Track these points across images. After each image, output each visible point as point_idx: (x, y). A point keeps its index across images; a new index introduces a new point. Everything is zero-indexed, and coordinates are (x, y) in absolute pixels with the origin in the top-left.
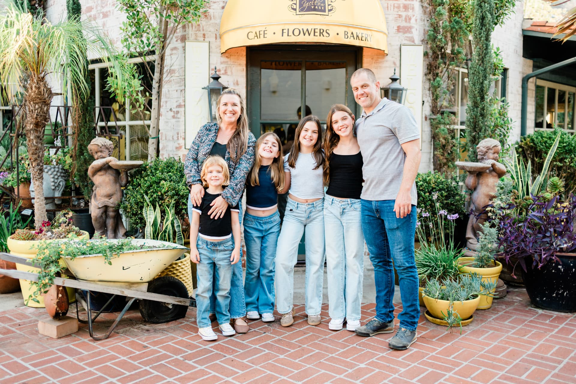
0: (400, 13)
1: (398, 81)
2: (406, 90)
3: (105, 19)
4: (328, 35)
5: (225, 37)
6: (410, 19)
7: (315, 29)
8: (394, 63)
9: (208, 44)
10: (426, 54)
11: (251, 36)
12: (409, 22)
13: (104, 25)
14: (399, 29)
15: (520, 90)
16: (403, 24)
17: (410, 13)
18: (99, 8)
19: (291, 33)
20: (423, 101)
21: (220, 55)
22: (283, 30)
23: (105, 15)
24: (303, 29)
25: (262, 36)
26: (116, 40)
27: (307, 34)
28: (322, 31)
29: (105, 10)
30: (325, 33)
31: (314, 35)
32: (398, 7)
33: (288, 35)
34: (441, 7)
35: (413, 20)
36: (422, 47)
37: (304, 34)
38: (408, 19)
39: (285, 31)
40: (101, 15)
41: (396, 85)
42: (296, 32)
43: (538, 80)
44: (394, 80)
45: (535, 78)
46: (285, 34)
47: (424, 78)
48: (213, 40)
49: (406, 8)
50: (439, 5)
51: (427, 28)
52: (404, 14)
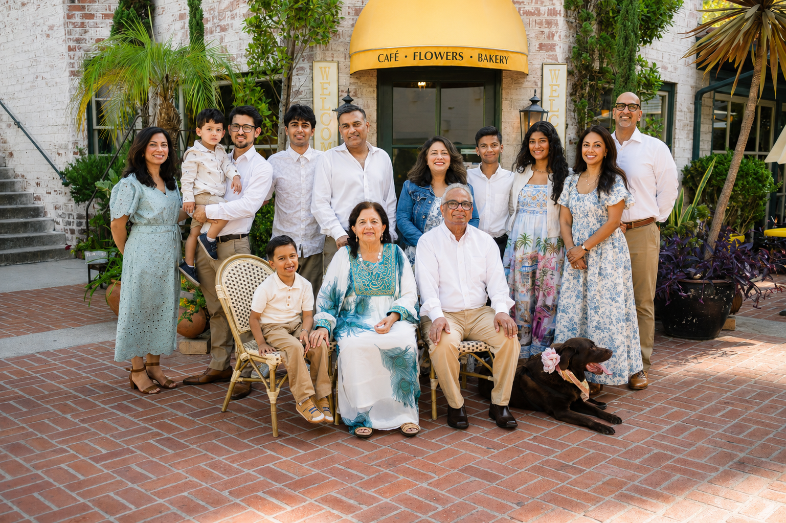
0: (542, 30)
1: (539, 103)
2: (547, 112)
3: (223, 34)
4: (461, 59)
5: (355, 57)
6: (553, 35)
7: (447, 53)
8: (536, 83)
9: (336, 64)
10: (570, 73)
11: (382, 58)
12: (553, 39)
13: (222, 39)
14: (541, 47)
15: (692, 107)
16: (546, 42)
17: (554, 29)
18: (216, 21)
19: (423, 57)
20: (567, 125)
21: (349, 75)
22: (415, 53)
23: (223, 29)
24: (435, 53)
25: (393, 59)
26: (235, 56)
27: (439, 57)
28: (455, 54)
29: (222, 23)
30: (458, 57)
31: (447, 59)
32: (541, 23)
33: (420, 59)
34: (587, 22)
35: (556, 38)
36: (566, 66)
37: (437, 58)
38: (551, 36)
39: (418, 54)
40: (218, 29)
41: (537, 108)
42: (429, 56)
43: (717, 94)
44: (534, 102)
45: (712, 92)
46: (417, 58)
47: (569, 98)
48: (342, 60)
49: (549, 23)
50: (585, 21)
51: (573, 45)
52: (546, 31)
